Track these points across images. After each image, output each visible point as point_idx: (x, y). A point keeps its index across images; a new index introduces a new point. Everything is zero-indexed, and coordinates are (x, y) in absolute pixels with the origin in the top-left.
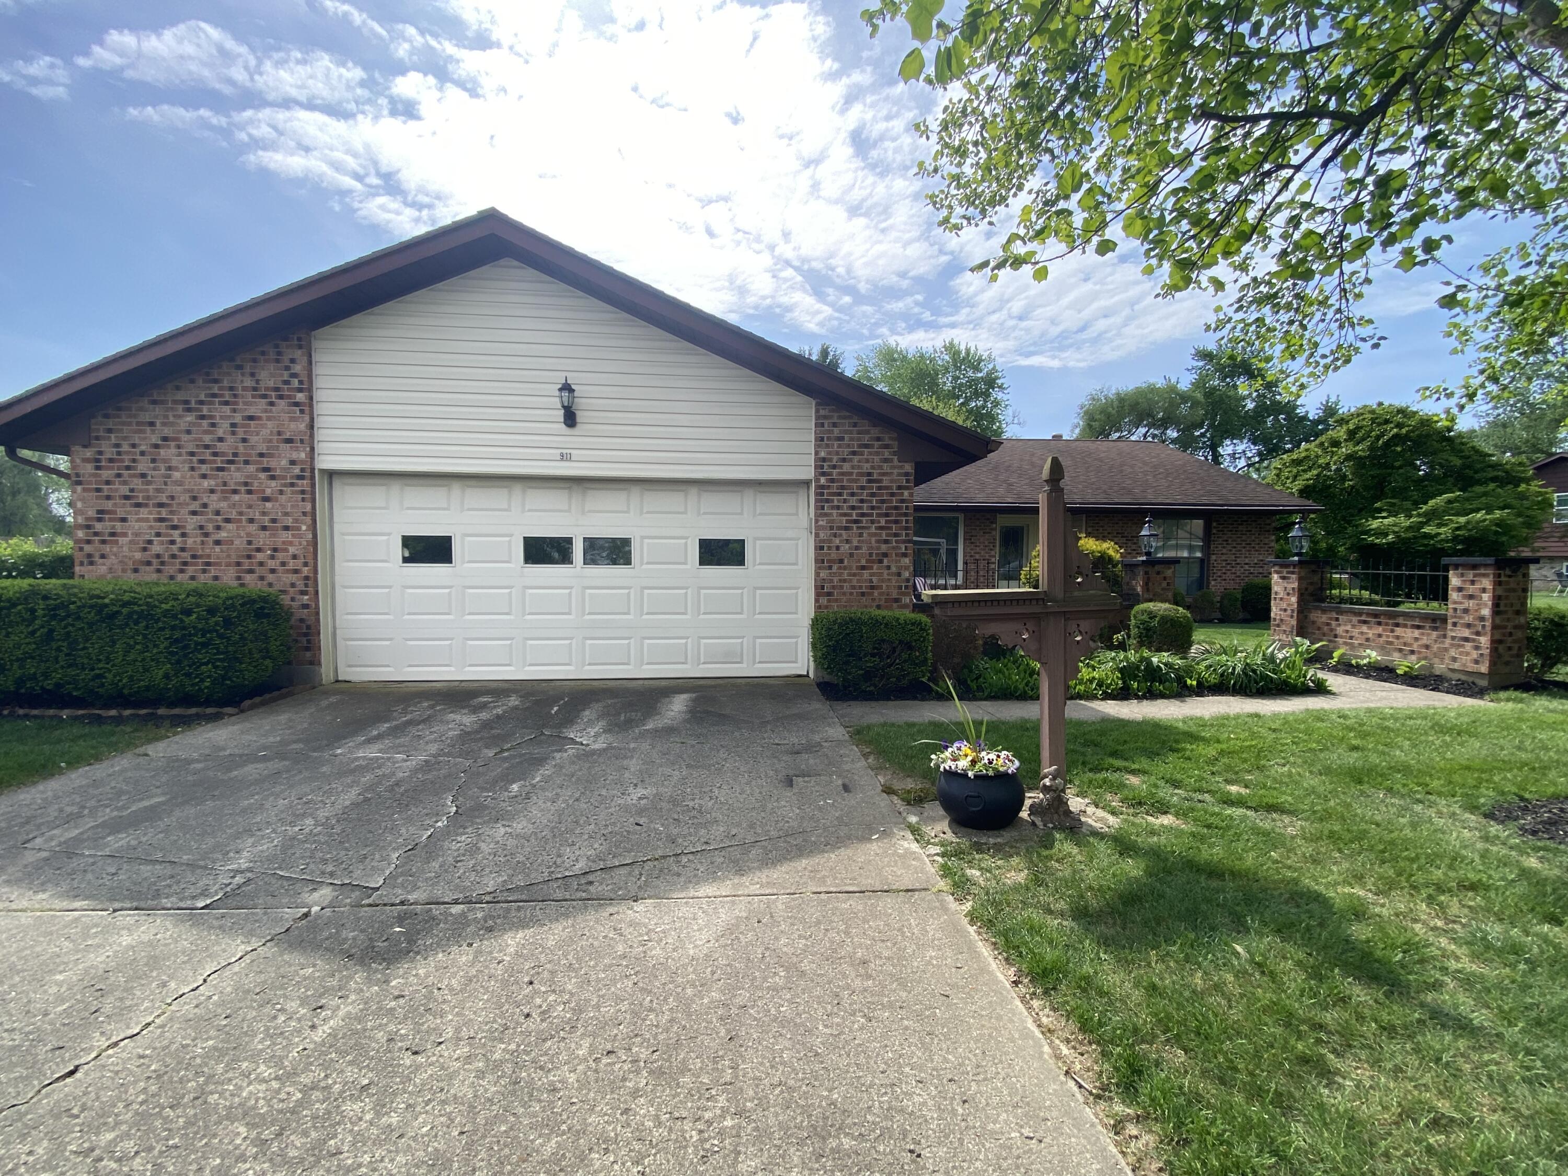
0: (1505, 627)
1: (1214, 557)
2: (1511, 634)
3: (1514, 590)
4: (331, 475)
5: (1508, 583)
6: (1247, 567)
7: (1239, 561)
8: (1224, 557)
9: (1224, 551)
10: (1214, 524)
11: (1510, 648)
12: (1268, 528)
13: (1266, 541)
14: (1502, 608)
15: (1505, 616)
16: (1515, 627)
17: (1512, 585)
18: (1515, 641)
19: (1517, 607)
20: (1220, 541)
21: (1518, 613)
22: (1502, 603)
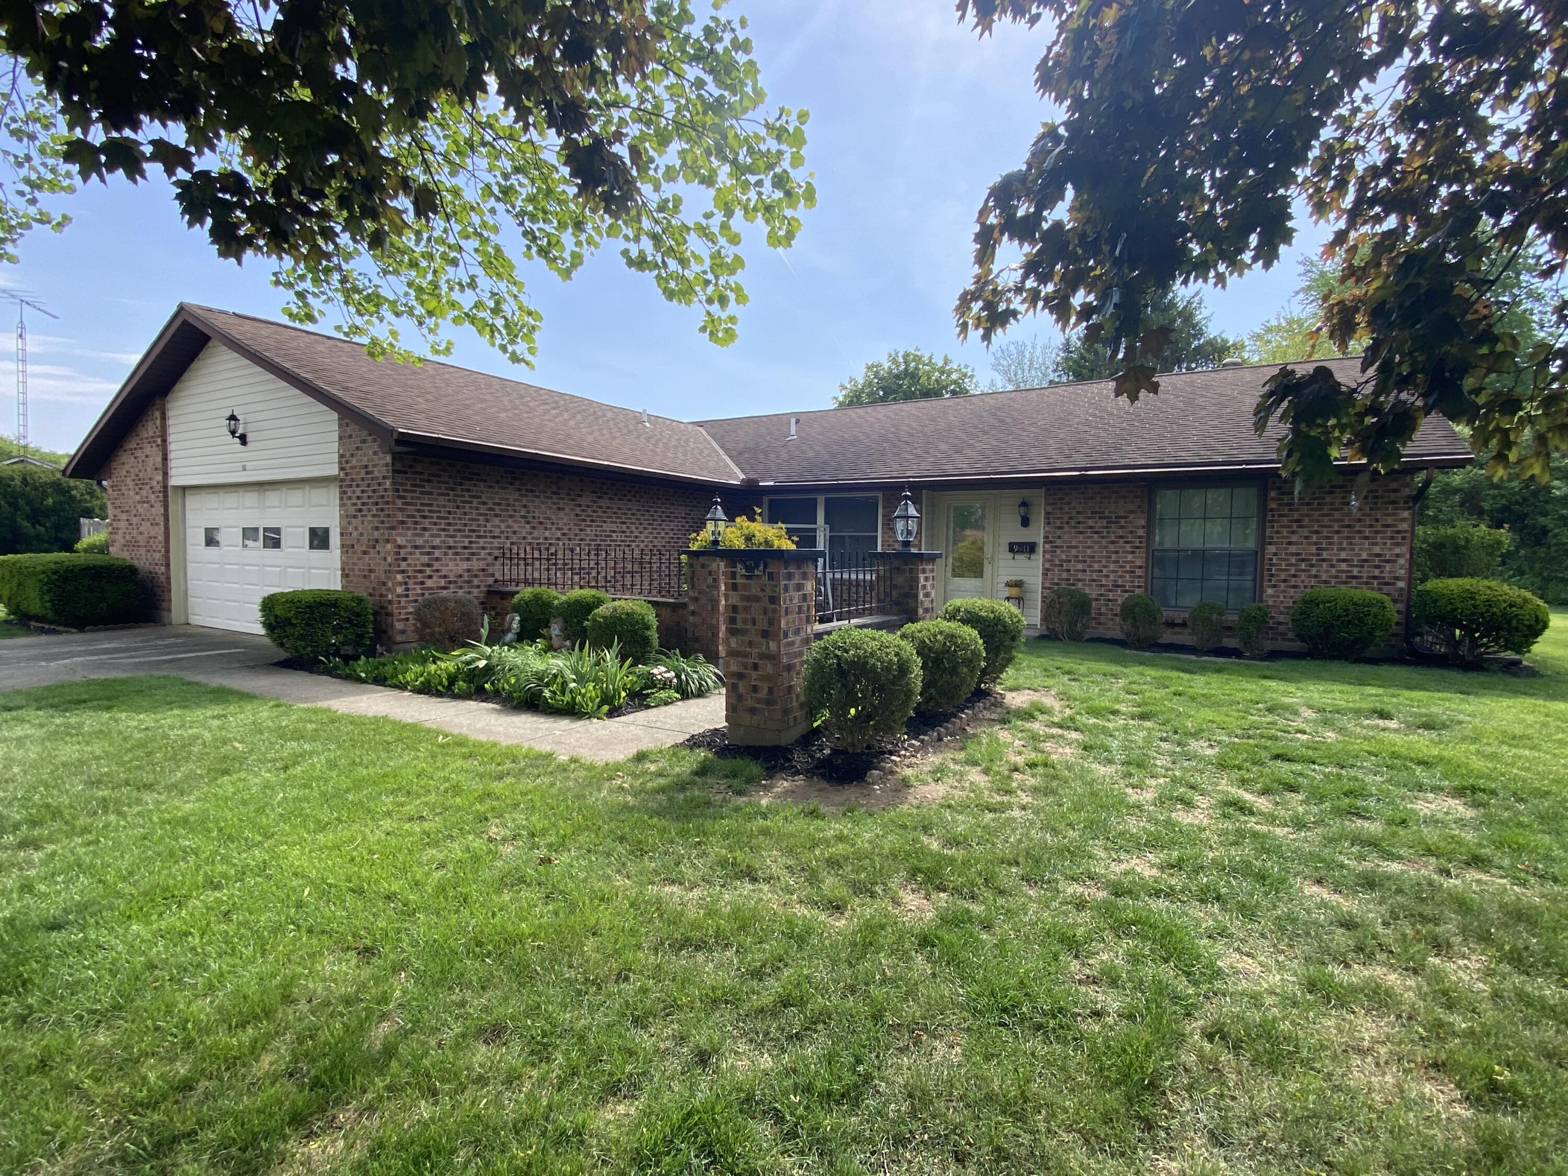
0: (746, 655)
1: (1272, 549)
2: (755, 667)
3: (757, 599)
4: (184, 489)
5: (745, 587)
6: (1344, 566)
7: (1325, 555)
8: (1293, 549)
9: (1294, 538)
10: (1273, 494)
11: (755, 689)
12: (1393, 496)
13: (1390, 520)
14: (739, 625)
15: (746, 638)
16: (762, 656)
17: (755, 591)
18: (761, 678)
19: (763, 624)
20: (1285, 521)
21: (765, 634)
22: (740, 617)
